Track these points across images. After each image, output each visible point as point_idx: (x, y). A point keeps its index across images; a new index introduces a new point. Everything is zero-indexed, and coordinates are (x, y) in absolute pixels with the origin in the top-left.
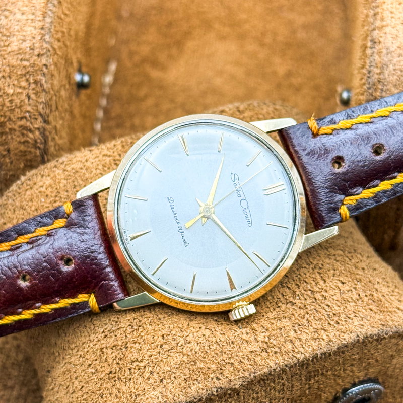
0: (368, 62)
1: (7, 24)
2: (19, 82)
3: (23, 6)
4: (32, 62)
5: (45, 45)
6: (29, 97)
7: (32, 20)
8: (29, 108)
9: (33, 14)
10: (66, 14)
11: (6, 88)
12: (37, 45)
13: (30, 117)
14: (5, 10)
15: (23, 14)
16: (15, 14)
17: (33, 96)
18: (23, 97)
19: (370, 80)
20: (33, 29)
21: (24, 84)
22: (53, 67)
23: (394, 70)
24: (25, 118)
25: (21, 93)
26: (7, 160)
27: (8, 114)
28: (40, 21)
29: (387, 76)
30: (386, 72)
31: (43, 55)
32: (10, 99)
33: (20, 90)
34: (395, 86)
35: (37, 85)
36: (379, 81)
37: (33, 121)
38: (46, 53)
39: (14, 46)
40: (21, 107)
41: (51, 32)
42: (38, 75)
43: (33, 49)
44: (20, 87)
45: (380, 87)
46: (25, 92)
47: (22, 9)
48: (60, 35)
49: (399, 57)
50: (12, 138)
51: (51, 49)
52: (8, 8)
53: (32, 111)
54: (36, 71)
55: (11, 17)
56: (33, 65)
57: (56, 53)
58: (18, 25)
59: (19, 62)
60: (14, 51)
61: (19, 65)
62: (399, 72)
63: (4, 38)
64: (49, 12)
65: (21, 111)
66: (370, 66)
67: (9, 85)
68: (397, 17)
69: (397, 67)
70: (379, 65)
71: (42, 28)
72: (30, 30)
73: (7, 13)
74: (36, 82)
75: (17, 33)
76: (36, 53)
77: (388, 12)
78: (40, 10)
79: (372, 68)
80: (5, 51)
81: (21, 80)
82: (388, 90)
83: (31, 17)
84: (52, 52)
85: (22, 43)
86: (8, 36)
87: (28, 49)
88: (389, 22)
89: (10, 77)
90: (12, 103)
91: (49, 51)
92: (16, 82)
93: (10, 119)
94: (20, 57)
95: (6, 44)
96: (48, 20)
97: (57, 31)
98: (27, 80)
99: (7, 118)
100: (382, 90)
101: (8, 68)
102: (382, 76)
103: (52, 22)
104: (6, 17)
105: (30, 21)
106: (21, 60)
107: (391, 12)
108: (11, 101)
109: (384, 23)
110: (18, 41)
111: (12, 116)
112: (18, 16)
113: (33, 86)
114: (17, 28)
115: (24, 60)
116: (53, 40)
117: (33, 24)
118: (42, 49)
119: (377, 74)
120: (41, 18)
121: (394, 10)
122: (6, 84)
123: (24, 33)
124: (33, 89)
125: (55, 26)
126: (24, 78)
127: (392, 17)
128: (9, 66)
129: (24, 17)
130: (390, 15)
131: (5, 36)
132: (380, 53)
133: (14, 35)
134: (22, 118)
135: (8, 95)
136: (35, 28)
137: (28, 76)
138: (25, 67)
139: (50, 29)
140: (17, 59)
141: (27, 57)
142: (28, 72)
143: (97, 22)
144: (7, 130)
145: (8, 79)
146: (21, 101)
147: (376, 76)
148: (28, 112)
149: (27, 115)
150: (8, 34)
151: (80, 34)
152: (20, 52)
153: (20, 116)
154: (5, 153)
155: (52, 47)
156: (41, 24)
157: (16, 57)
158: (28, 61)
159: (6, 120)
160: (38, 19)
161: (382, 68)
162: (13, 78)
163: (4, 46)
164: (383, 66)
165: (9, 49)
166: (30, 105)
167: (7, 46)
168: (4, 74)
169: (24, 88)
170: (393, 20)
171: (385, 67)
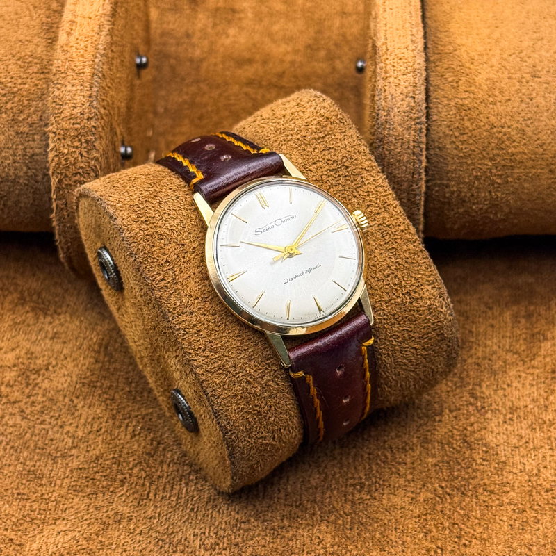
0: (376, 107)
1: (60, 95)
2: (72, 143)
3: (72, 79)
4: (83, 125)
5: (93, 110)
6: (82, 155)
7: (81, 90)
8: (82, 165)
9: (81, 85)
10: (109, 87)
11: (62, 148)
12: (86, 111)
13: (83, 172)
14: (58, 83)
15: (73, 86)
16: (66, 86)
17: (85, 154)
18: (77, 155)
19: (379, 121)
20: (82, 97)
21: (76, 144)
22: (100, 129)
23: (399, 112)
24: (79, 173)
25: (75, 152)
26: (65, 213)
27: (64, 171)
28: (87, 90)
29: (392, 117)
30: (392, 114)
31: (91, 118)
32: (65, 157)
33: (74, 150)
34: (400, 125)
35: (88, 144)
36: (386, 122)
37: (86, 175)
38: (94, 117)
39: (67, 113)
40: (75, 163)
41: (97, 99)
42: (88, 136)
43: (83, 114)
44: (74, 147)
45: (387, 126)
46: (78, 152)
47: (71, 82)
48: (105, 103)
49: (402, 101)
50: (68, 192)
51: (98, 113)
52: (60, 82)
53: (84, 166)
54: (87, 132)
55: (63, 89)
56: (84, 128)
57: (102, 118)
58: (68, 95)
59: (71, 126)
60: (66, 117)
61: (71, 128)
62: (403, 114)
63: (58, 107)
64: (95, 83)
65: (76, 168)
66: (378, 110)
67: (64, 146)
68: (399, 69)
69: (400, 109)
70: (386, 109)
71: (90, 97)
72: (79, 98)
73: (59, 86)
74: (87, 142)
75: (68, 102)
76: (86, 117)
77: (390, 66)
78: (87, 82)
79: (380, 111)
80: (59, 117)
81: (74, 140)
82: (394, 128)
83: (79, 88)
84: (99, 116)
85: (73, 110)
86: (61, 105)
87: (79, 114)
88: (392, 73)
89: (65, 139)
90: (67, 161)
91: (97, 115)
92: (70, 143)
93: (66, 176)
94: (72, 121)
95: (60, 111)
96: (95, 89)
97: (103, 100)
98: (79, 140)
99: (64, 174)
100: (389, 129)
101: (62, 131)
102: (388, 118)
103: (98, 91)
104: (59, 89)
105: (79, 91)
106: (74, 124)
107: (394, 66)
108: (66, 160)
109: (388, 75)
110: (70, 108)
111: (67, 173)
112: (69, 88)
113: (85, 145)
114: (68, 97)
115: (76, 124)
116: (99, 106)
117: (82, 94)
118: (91, 114)
119: (385, 116)
120: (88, 88)
121: (395, 64)
122: (62, 145)
123: (75, 101)
124: (85, 148)
125: (101, 95)
126: (77, 139)
127: (394, 70)
128: (63, 129)
129: (74, 88)
130: (393, 68)
131: (59, 104)
132: (385, 99)
133: (66, 104)
134: (76, 174)
135: (63, 154)
136: (84, 96)
137: (80, 137)
138: (76, 129)
139: (96, 97)
140: (70, 123)
141: (78, 121)
142: (80, 134)
143: (136, 107)
144: (63, 186)
145: (63, 141)
146: (75, 158)
147: (383, 117)
148: (82, 168)
149: (81, 170)
150: (61, 103)
151: (122, 110)
152: (72, 117)
153: (74, 172)
154: (63, 206)
155: (99, 112)
156: (88, 93)
157: (68, 122)
158: (79, 124)
159: (62, 177)
160: (86, 89)
161: (388, 111)
162: (67, 139)
163: (58, 113)
164: (389, 109)
165: (63, 115)
166: (82, 162)
167: (61, 113)
168: (59, 136)
169: (77, 147)
170: (395, 72)
171: (391, 110)
